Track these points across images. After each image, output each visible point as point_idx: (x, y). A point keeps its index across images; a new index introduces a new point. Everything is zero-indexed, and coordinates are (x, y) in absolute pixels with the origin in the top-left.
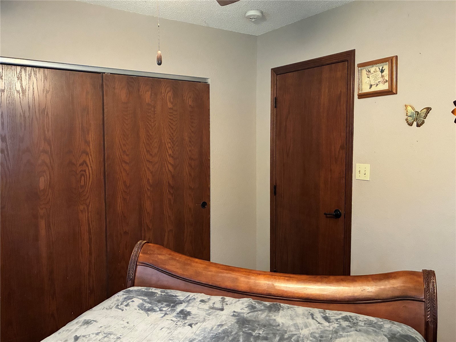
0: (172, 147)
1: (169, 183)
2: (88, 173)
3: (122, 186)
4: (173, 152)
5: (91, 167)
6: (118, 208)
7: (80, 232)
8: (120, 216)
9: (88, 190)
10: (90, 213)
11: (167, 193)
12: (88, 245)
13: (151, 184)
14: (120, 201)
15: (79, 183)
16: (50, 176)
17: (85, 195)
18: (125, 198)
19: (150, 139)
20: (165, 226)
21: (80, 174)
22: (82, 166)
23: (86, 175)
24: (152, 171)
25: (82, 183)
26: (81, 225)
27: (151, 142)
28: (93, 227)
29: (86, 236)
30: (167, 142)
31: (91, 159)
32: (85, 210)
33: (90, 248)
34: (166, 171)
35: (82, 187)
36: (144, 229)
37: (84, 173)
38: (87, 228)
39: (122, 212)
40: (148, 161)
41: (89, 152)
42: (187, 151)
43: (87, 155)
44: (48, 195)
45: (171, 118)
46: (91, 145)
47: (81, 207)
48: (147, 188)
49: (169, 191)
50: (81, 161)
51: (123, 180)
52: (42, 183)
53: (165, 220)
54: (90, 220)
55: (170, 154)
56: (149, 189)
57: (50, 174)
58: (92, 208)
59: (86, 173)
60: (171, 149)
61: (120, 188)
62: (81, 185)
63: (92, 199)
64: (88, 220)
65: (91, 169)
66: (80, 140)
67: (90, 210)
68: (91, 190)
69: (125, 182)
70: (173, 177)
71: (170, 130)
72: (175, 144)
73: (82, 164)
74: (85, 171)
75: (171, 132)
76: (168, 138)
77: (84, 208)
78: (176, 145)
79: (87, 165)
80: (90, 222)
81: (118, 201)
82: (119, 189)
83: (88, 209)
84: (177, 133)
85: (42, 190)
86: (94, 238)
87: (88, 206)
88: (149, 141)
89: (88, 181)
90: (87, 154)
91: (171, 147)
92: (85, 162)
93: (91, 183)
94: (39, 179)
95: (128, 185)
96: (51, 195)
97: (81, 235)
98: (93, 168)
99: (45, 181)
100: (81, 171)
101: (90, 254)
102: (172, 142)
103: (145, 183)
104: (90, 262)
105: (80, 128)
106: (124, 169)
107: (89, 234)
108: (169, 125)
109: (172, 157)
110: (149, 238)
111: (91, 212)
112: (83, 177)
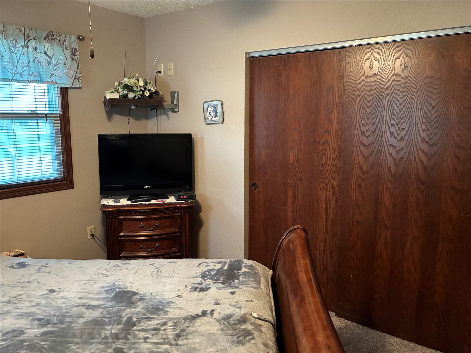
0: (428, 129)
1: (418, 175)
2: (329, 153)
3: (358, 170)
4: (428, 136)
5: (332, 147)
6: (352, 194)
7: (318, 208)
8: (353, 202)
9: (328, 169)
10: (328, 193)
11: (415, 188)
12: (325, 223)
13: (393, 174)
14: (354, 187)
15: (320, 162)
16: (298, 152)
17: (325, 174)
18: (360, 184)
19: (395, 118)
20: (408, 229)
21: (322, 153)
22: (324, 145)
23: (327, 154)
24: (395, 158)
25: (323, 162)
26: (319, 202)
27: (397, 122)
28: (330, 207)
29: (323, 214)
30: (420, 122)
31: (332, 139)
32: (324, 188)
33: (326, 227)
34: (415, 160)
35: (323, 165)
36: (380, 225)
37: (325, 152)
38: (325, 206)
39: (356, 199)
40: (391, 145)
41: (331, 131)
42: (453, 136)
43: (330, 135)
44: (295, 168)
45: (431, 90)
46: (334, 124)
47: (321, 185)
48: (388, 178)
49: (418, 187)
50: (324, 140)
51: (359, 164)
52: (292, 157)
53: (410, 222)
54: (328, 200)
55: (424, 139)
56: (389, 179)
57: (298, 149)
58: (330, 188)
59: (327, 152)
60: (426, 132)
61: (356, 172)
62: (322, 163)
63: (331, 179)
64: (326, 200)
65: (332, 148)
66: (325, 119)
67: (328, 190)
68: (331, 170)
69: (361, 167)
70: (425, 168)
71: (426, 107)
72: (433, 125)
73: (324, 143)
74: (326, 150)
75: (428, 109)
76: (422, 117)
77: (323, 186)
78: (435, 126)
79: (329, 145)
80: (328, 201)
81: (352, 186)
82: (354, 173)
83: (327, 188)
84: (437, 110)
85: (291, 163)
86: (330, 218)
87: (327, 185)
88: (395, 120)
89: (328, 161)
90: (329, 133)
91: (426, 129)
92: (327, 141)
93: (331, 163)
94: (290, 154)
95: (365, 171)
96: (297, 170)
97: (319, 212)
98: (334, 148)
99: (294, 156)
100: (322, 150)
101: (326, 233)
102: (428, 122)
103: (385, 172)
104: (325, 240)
105: (325, 106)
106: (362, 152)
107: (326, 214)
108: (426, 100)
109: (427, 142)
110: (386, 238)
111: (329, 191)
112: (324, 156)
